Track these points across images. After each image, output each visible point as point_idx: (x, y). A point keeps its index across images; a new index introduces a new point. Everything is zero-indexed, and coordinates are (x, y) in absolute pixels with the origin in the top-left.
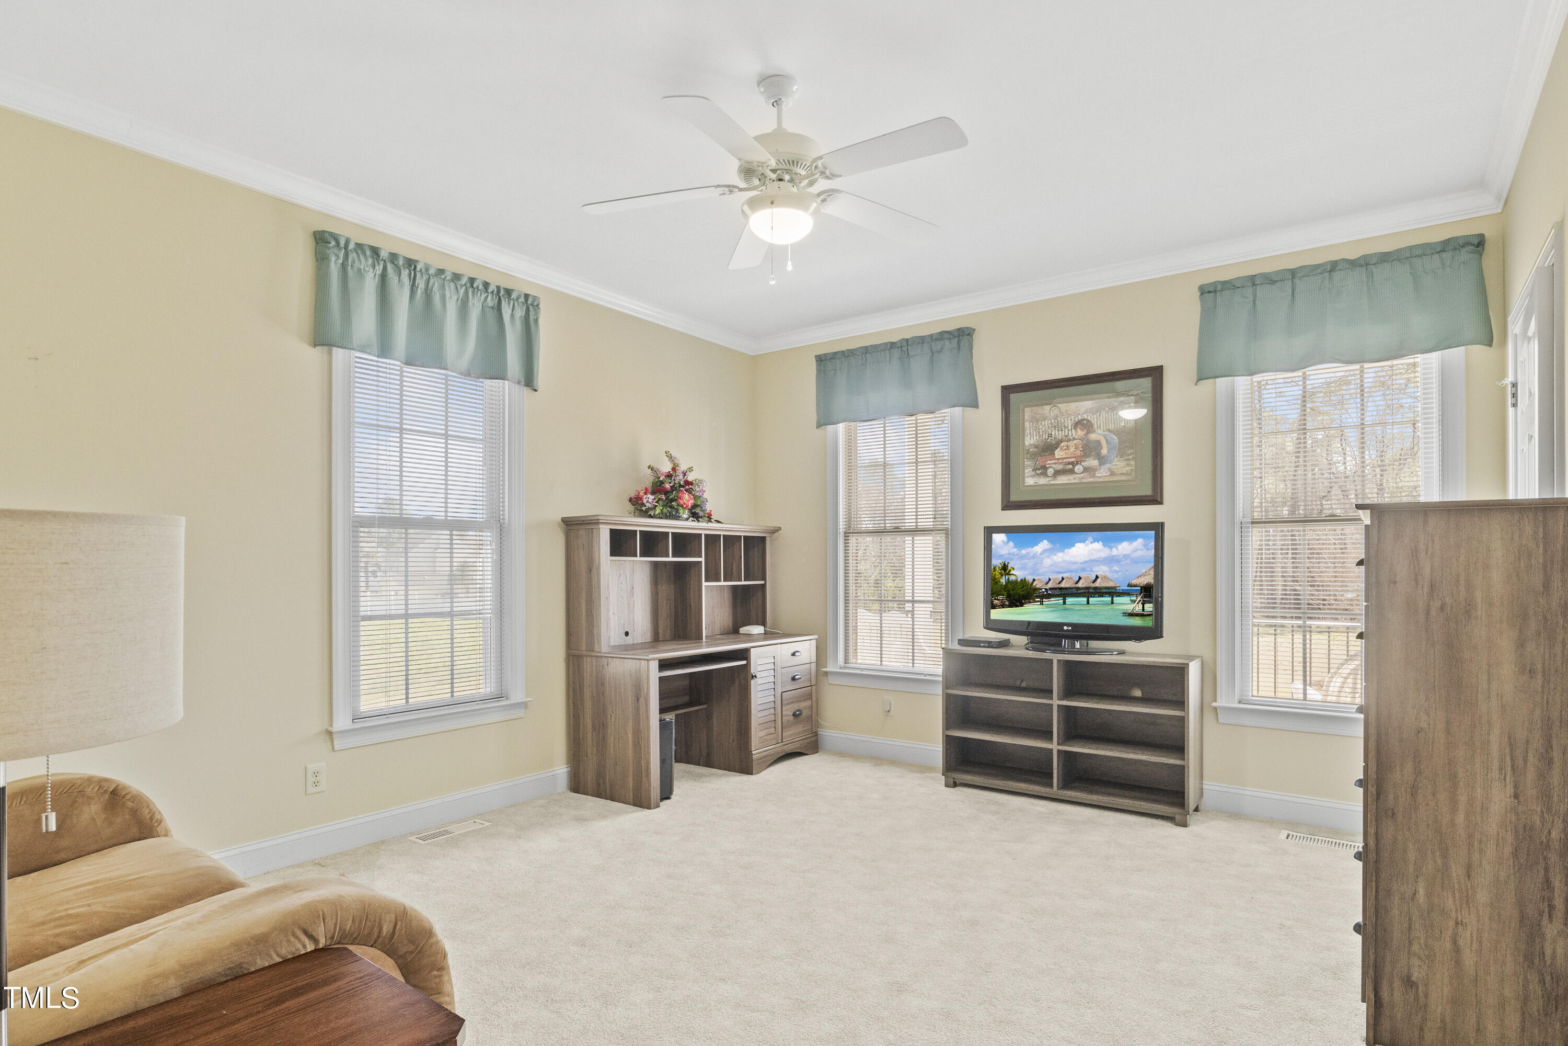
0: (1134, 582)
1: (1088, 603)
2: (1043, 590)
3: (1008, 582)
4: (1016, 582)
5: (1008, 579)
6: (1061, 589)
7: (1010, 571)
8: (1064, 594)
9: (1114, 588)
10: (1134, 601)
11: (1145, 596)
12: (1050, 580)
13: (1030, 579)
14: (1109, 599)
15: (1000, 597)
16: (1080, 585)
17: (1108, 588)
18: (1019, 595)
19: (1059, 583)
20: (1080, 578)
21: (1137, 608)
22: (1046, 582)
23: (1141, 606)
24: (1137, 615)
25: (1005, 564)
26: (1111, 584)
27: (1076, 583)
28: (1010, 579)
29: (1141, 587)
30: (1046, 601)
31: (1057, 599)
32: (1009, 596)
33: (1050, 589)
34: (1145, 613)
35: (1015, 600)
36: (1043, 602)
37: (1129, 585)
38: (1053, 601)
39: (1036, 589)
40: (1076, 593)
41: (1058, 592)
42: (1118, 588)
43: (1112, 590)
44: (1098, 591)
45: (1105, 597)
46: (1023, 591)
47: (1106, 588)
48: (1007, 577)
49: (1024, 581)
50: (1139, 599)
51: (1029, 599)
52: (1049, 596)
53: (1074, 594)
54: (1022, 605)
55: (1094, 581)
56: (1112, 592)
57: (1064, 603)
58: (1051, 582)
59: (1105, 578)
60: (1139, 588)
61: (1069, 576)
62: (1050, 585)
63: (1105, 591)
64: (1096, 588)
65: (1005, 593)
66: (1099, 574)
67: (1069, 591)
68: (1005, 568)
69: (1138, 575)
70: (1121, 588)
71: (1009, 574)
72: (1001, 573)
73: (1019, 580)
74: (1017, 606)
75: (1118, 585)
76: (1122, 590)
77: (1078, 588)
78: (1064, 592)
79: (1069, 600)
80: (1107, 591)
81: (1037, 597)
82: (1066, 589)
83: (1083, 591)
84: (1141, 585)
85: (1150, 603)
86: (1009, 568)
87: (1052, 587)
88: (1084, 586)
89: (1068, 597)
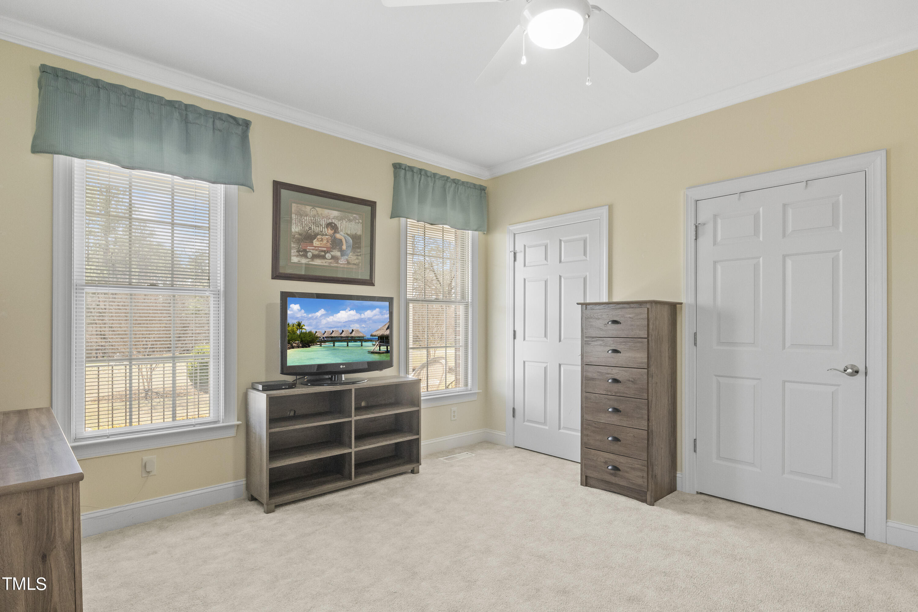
0: (374, 333)
1: (348, 346)
2: (322, 338)
3: (301, 333)
4: (306, 333)
5: (301, 331)
6: (332, 337)
7: (302, 327)
8: (334, 340)
9: (363, 337)
10: (375, 345)
11: (381, 342)
12: (325, 332)
13: (314, 331)
14: (360, 343)
15: (297, 342)
16: (343, 335)
17: (359, 337)
18: (308, 341)
19: (331, 334)
20: (343, 331)
21: (376, 349)
22: (323, 333)
23: (378, 348)
24: (376, 353)
25: (299, 323)
26: (361, 335)
27: (341, 334)
28: (303, 332)
29: (379, 337)
30: (323, 345)
31: (330, 343)
32: (302, 341)
33: (326, 337)
34: (381, 352)
35: (305, 343)
36: (321, 344)
37: (371, 336)
38: (327, 344)
39: (317, 337)
40: (341, 340)
41: (330, 339)
42: (365, 337)
43: (362, 338)
44: (353, 339)
45: (358, 342)
46: (310, 338)
47: (358, 337)
48: (300, 330)
49: (310, 333)
50: (377, 343)
51: (313, 343)
52: (325, 342)
53: (340, 340)
54: (309, 346)
55: (351, 333)
56: (361, 340)
57: (334, 346)
58: (326, 333)
59: (357, 331)
60: (377, 337)
61: (337, 330)
62: (325, 335)
63: (357, 338)
64: (352, 337)
65: (300, 340)
66: (354, 329)
67: (336, 339)
68: (299, 325)
69: (377, 329)
70: (367, 337)
71: (301, 328)
72: (297, 328)
73: (308, 332)
74: (306, 347)
75: (365, 335)
76: (368, 338)
77: (342, 337)
78: (333, 339)
79: (337, 344)
80: (359, 339)
81: (318, 342)
82: (335, 337)
83: (345, 339)
84: (379, 335)
85: (383, 346)
86: (302, 325)
87: (327, 336)
88: (345, 336)
89: (336, 342)
